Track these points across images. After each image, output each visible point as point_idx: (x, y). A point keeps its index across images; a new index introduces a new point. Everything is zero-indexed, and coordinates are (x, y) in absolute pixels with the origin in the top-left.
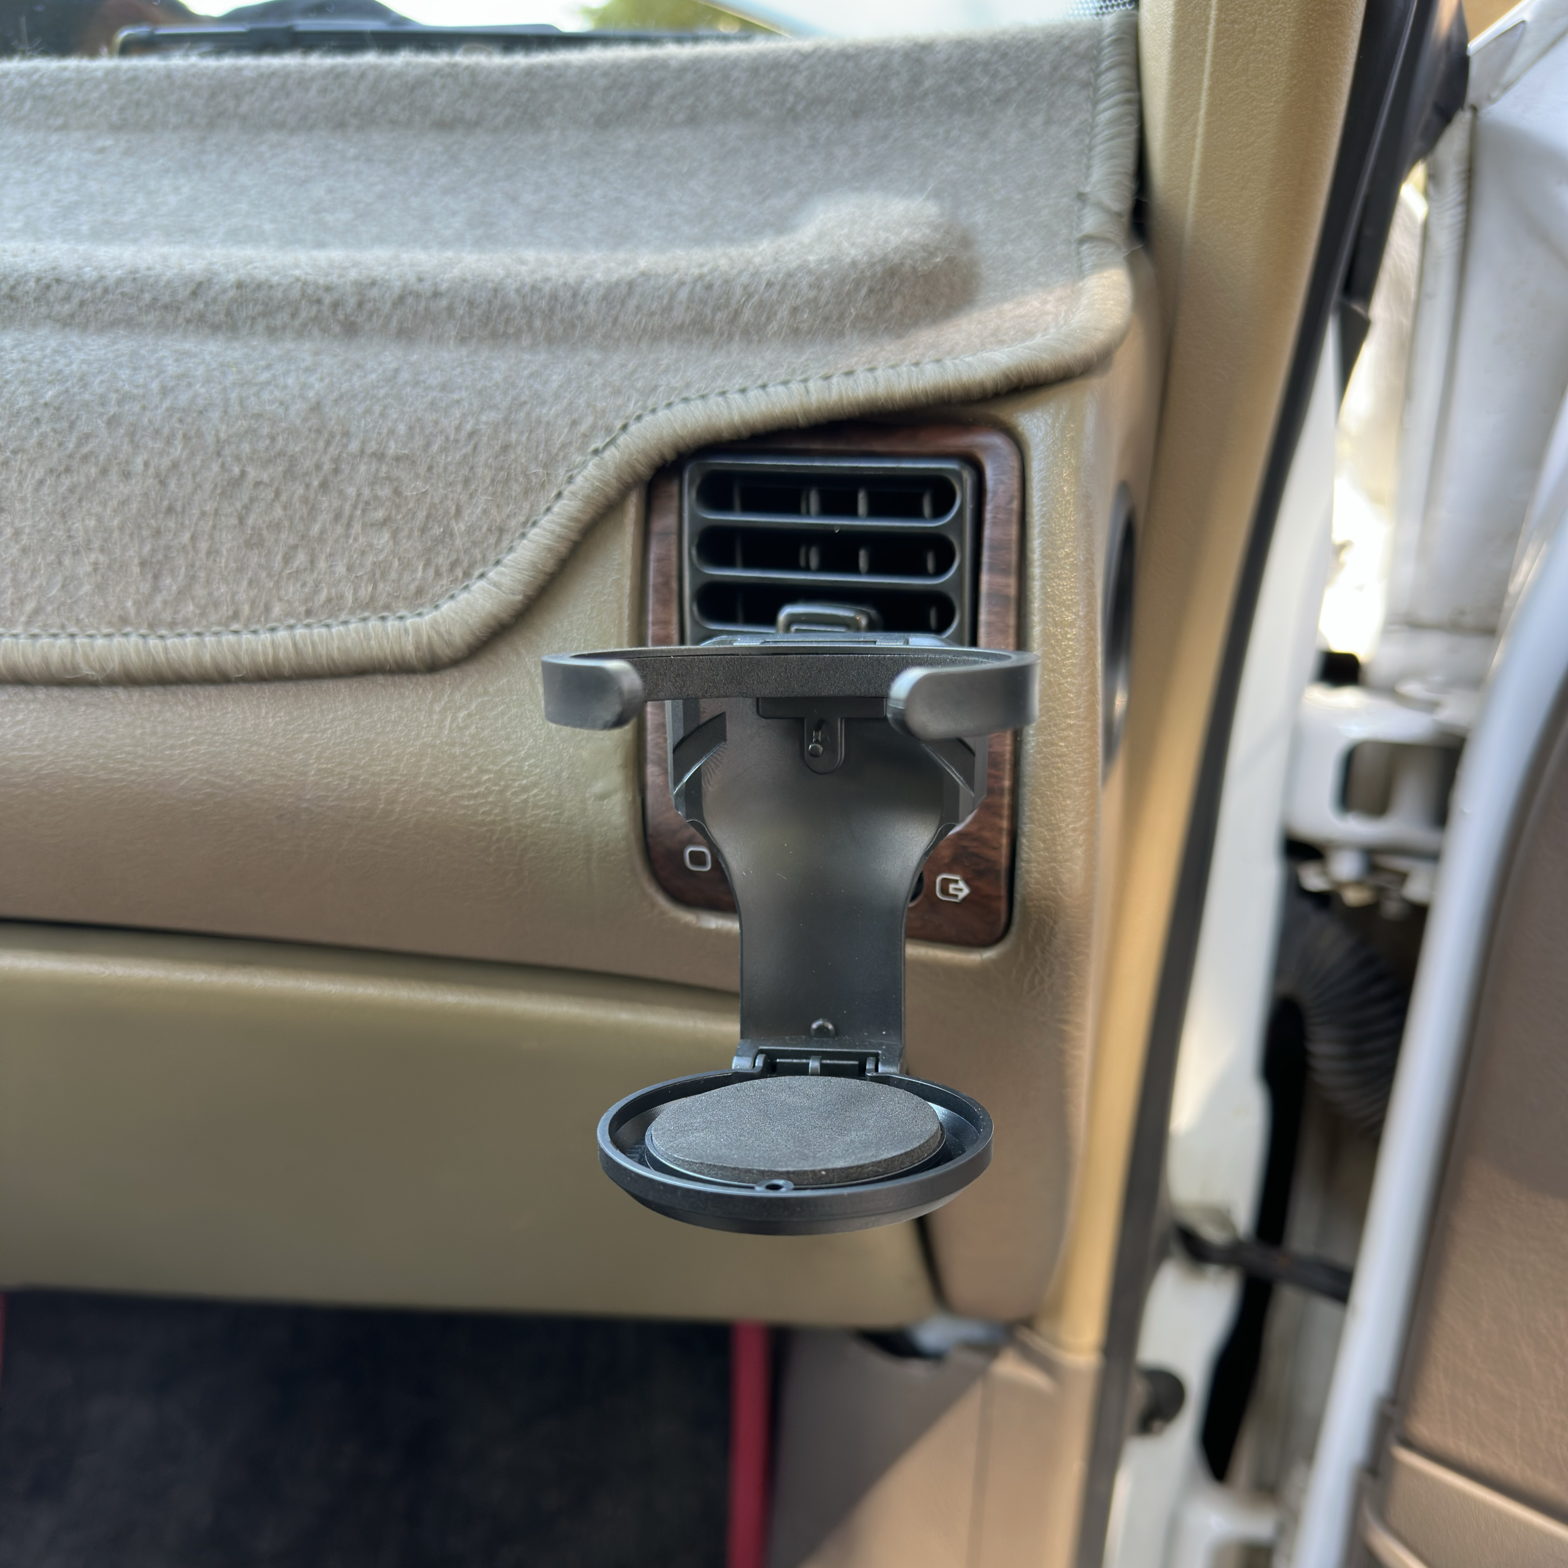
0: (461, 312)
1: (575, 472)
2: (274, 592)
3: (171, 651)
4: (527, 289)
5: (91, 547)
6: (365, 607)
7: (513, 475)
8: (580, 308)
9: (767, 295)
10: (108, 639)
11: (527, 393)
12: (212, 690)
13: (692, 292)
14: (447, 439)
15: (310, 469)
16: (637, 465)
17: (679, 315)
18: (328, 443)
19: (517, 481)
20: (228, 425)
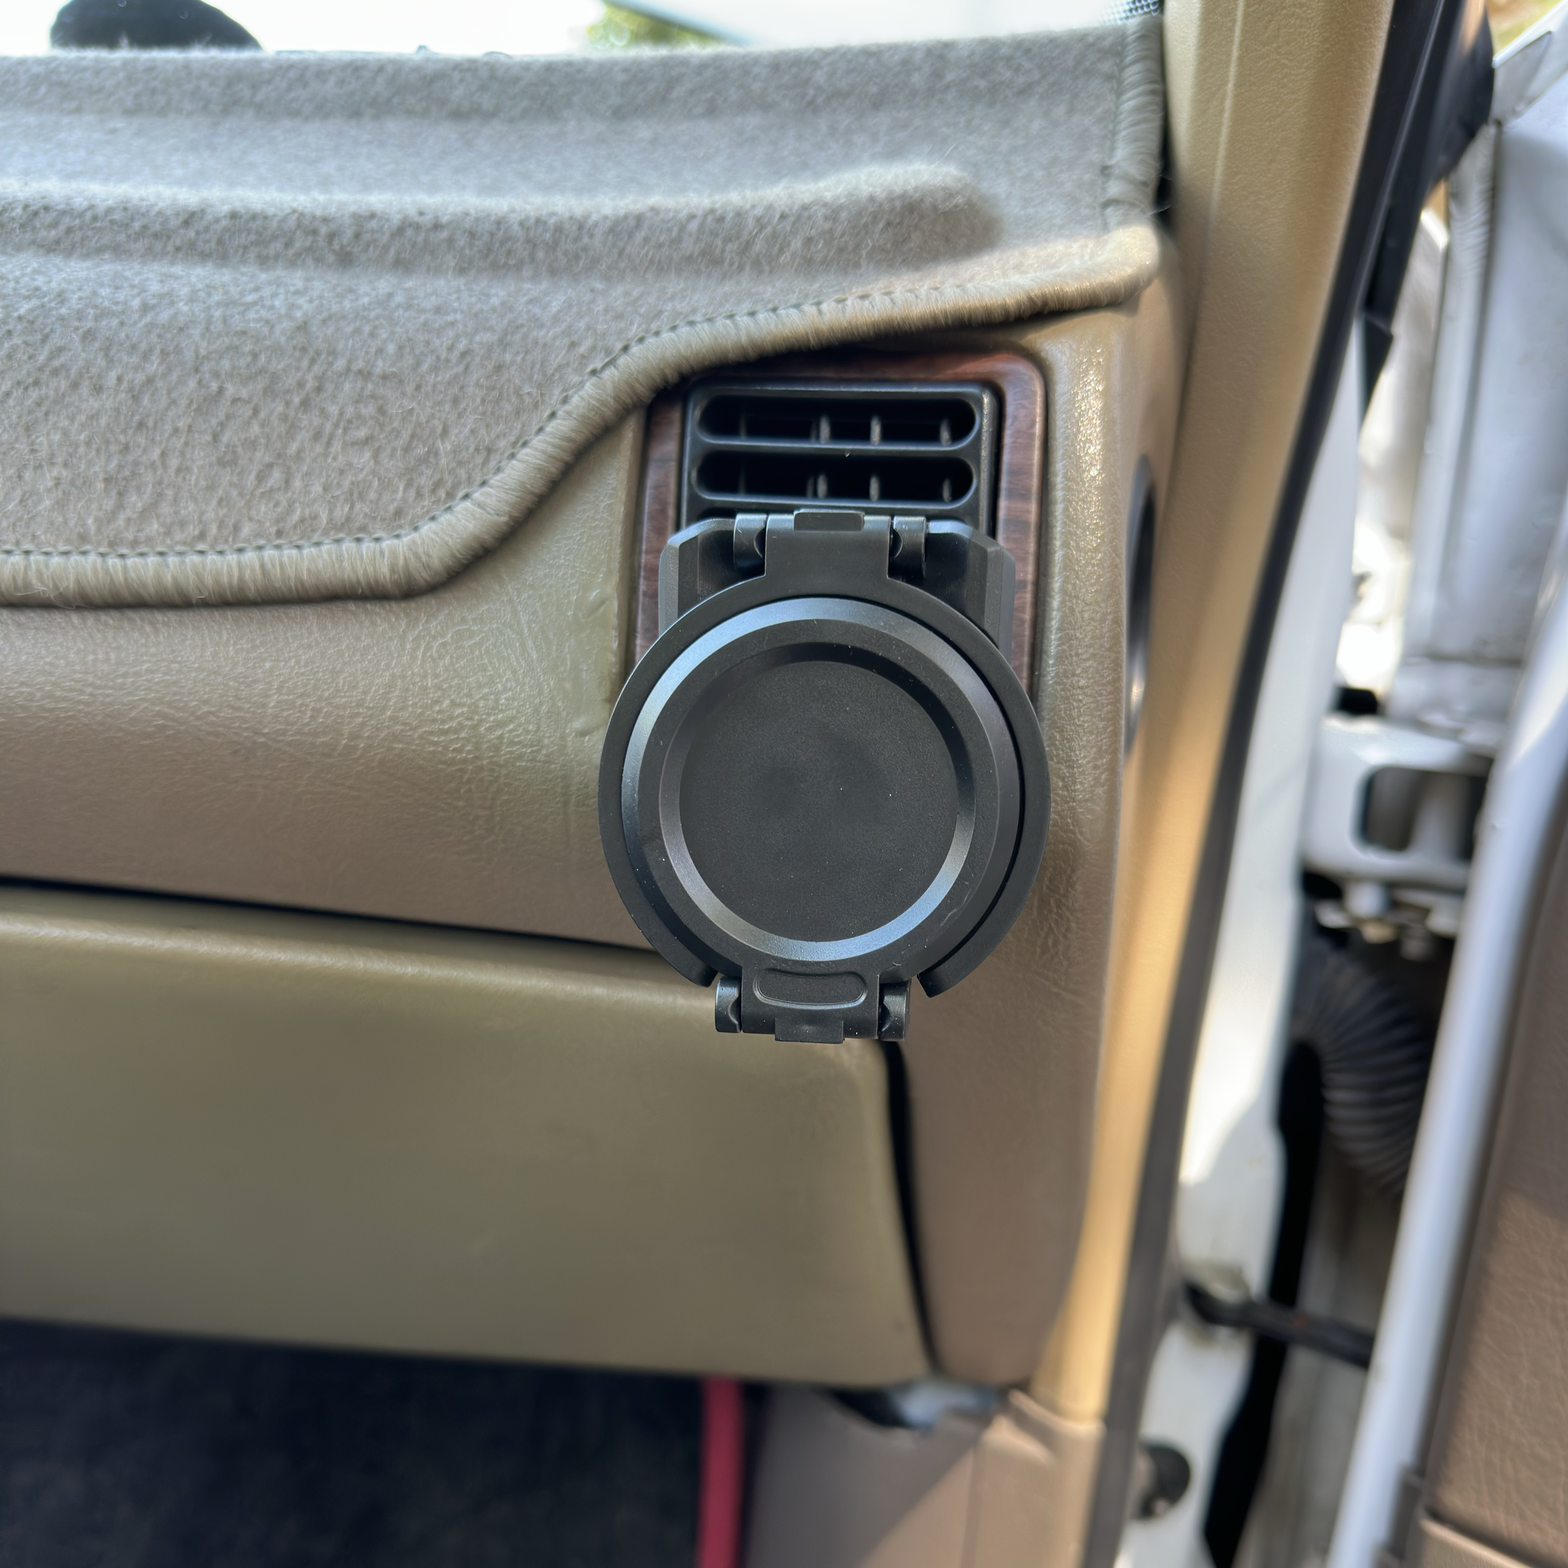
0: (462, 243)
1: (570, 393)
2: (245, 511)
3: (131, 571)
4: (532, 221)
5: (54, 461)
6: (339, 528)
7: (505, 395)
8: (586, 240)
9: (780, 226)
10: (64, 557)
11: (525, 316)
12: (172, 616)
13: (702, 225)
14: (438, 358)
15: (292, 387)
16: (637, 385)
17: (688, 246)
18: (313, 361)
19: (509, 401)
20: (209, 342)
